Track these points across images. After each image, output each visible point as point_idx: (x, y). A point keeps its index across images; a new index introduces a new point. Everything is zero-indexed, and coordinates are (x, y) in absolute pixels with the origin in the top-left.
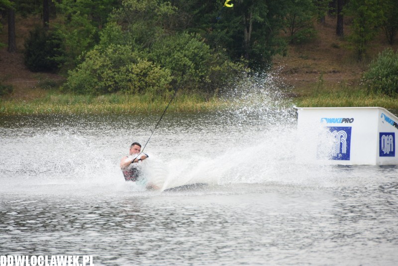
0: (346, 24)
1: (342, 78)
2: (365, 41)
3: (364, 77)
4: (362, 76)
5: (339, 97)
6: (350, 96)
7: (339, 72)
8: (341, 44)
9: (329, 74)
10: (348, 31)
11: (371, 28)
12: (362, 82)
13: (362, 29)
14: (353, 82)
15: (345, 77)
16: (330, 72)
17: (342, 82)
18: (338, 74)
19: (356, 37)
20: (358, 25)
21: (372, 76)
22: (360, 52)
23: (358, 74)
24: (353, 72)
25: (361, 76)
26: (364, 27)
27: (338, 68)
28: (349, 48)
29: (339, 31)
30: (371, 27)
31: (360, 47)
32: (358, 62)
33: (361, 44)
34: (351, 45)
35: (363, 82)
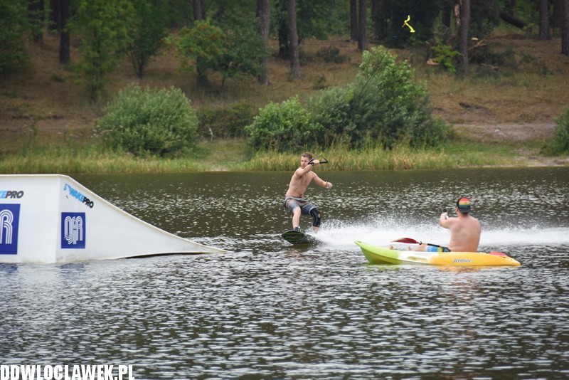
0: (75, 46)
1: (67, 126)
2: (102, 72)
3: (98, 126)
4: (97, 124)
5: (59, 155)
6: (75, 155)
7: (62, 117)
8: (65, 74)
9: (48, 120)
10: (77, 57)
11: (110, 53)
12: (94, 133)
13: (96, 54)
14: (82, 133)
15: (71, 126)
16: (49, 118)
17: (66, 132)
18: (62, 121)
19: (86, 65)
20: (90, 47)
21: (108, 125)
22: (94, 89)
23: (91, 121)
24: (84, 118)
25: (94, 124)
26: (99, 52)
27: (61, 112)
28: (76, 81)
29: (64, 56)
30: (109, 51)
31: (94, 80)
32: (90, 103)
33: (95, 76)
34: (80, 77)
35: (98, 133)
